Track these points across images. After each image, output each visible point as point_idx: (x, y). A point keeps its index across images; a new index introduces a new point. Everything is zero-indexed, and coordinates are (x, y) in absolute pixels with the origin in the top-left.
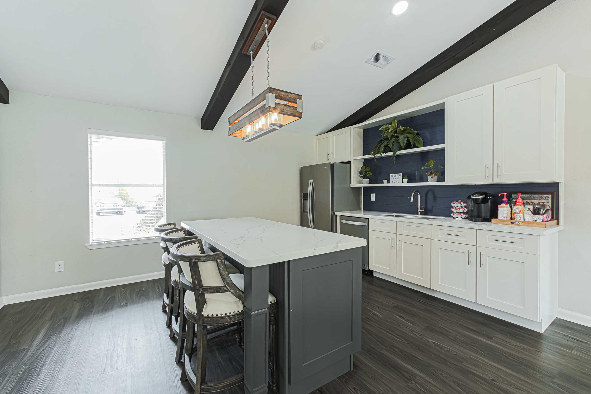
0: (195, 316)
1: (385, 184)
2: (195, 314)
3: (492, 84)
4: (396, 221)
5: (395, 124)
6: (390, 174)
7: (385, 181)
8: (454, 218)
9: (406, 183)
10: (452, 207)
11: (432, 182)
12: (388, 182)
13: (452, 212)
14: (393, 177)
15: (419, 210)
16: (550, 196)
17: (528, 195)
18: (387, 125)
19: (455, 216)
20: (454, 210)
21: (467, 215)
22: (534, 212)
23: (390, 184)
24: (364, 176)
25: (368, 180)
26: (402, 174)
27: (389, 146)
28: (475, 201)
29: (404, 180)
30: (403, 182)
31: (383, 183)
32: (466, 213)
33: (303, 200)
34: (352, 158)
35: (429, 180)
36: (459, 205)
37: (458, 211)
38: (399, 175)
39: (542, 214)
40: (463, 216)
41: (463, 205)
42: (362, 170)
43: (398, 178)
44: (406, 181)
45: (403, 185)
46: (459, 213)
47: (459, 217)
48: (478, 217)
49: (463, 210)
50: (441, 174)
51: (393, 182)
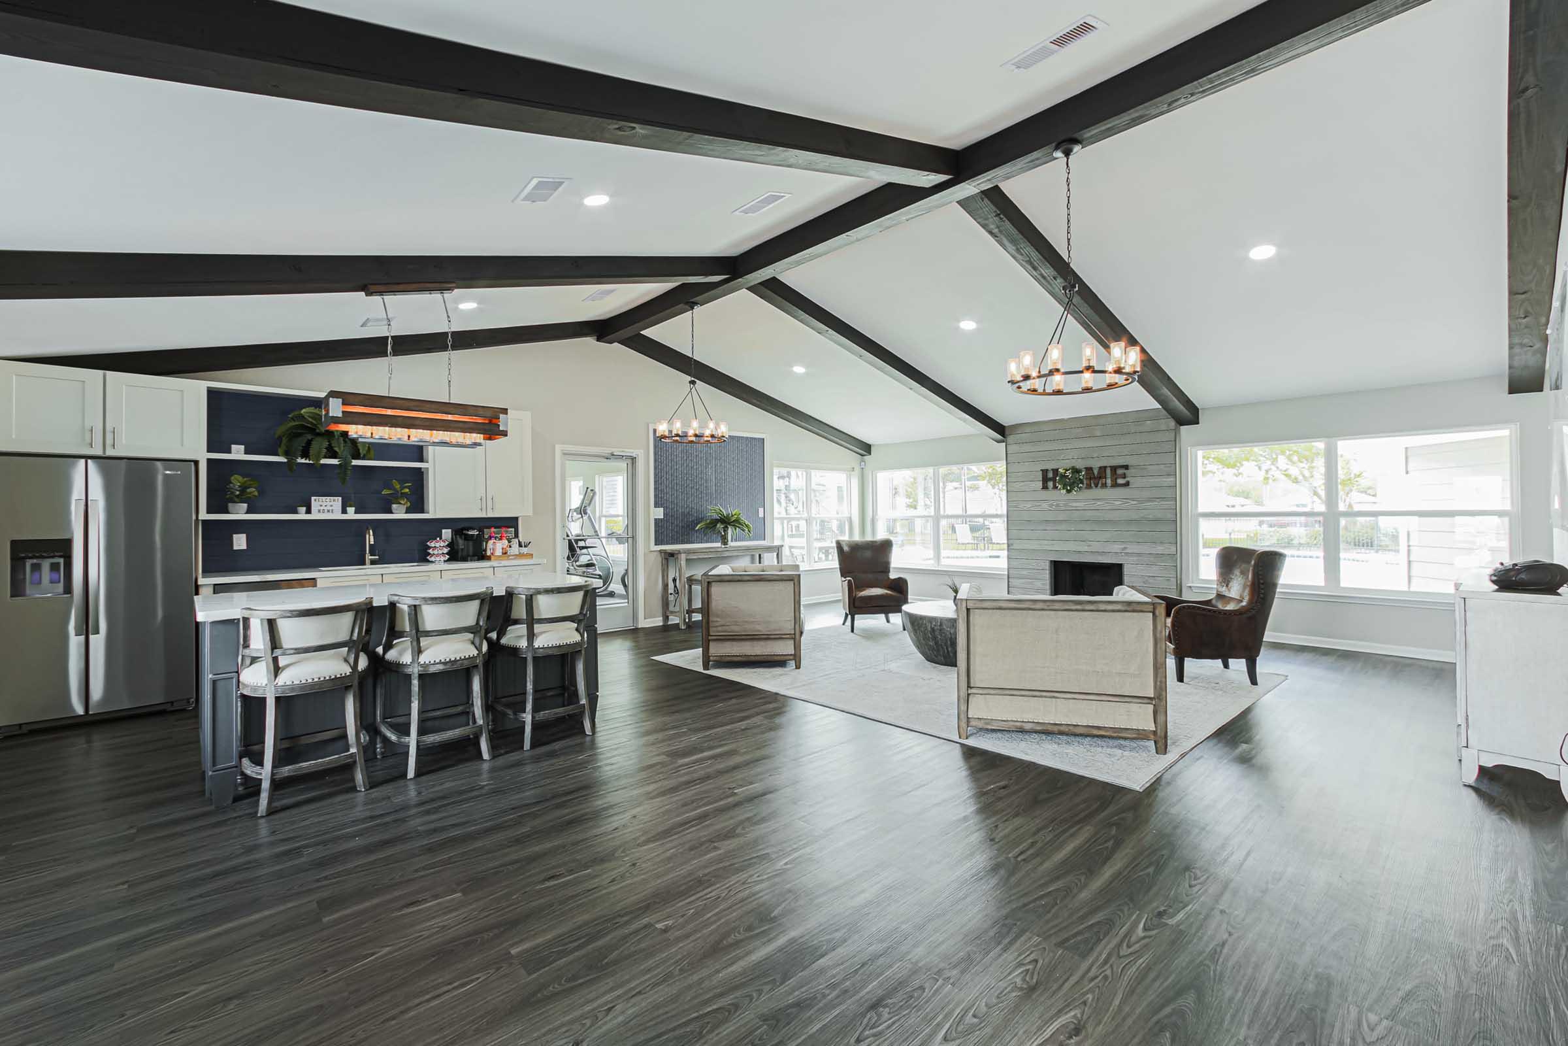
0: (582, 643)
1: (302, 515)
6: (313, 498)
7: (301, 510)
8: (432, 562)
9: (351, 514)
10: (429, 548)
11: (399, 513)
12: (309, 511)
13: (429, 554)
14: (317, 503)
15: (368, 557)
16: (513, 529)
17: (497, 530)
19: (432, 559)
20: (430, 551)
21: (447, 557)
22: (520, 545)
23: (315, 516)
24: (237, 496)
25: (245, 505)
26: (340, 498)
27: (336, 449)
28: (468, 538)
29: (348, 508)
30: (344, 511)
31: (297, 513)
32: (447, 554)
33: (12, 559)
34: (203, 455)
35: (394, 511)
36: (437, 545)
37: (436, 552)
38: (334, 501)
39: (525, 546)
40: (443, 559)
41: (442, 544)
42: (231, 483)
43: (331, 506)
44: (351, 510)
45: (344, 517)
46: (438, 555)
47: (438, 559)
48: (474, 556)
49: (446, 550)
50: (418, 504)
51: (319, 511)
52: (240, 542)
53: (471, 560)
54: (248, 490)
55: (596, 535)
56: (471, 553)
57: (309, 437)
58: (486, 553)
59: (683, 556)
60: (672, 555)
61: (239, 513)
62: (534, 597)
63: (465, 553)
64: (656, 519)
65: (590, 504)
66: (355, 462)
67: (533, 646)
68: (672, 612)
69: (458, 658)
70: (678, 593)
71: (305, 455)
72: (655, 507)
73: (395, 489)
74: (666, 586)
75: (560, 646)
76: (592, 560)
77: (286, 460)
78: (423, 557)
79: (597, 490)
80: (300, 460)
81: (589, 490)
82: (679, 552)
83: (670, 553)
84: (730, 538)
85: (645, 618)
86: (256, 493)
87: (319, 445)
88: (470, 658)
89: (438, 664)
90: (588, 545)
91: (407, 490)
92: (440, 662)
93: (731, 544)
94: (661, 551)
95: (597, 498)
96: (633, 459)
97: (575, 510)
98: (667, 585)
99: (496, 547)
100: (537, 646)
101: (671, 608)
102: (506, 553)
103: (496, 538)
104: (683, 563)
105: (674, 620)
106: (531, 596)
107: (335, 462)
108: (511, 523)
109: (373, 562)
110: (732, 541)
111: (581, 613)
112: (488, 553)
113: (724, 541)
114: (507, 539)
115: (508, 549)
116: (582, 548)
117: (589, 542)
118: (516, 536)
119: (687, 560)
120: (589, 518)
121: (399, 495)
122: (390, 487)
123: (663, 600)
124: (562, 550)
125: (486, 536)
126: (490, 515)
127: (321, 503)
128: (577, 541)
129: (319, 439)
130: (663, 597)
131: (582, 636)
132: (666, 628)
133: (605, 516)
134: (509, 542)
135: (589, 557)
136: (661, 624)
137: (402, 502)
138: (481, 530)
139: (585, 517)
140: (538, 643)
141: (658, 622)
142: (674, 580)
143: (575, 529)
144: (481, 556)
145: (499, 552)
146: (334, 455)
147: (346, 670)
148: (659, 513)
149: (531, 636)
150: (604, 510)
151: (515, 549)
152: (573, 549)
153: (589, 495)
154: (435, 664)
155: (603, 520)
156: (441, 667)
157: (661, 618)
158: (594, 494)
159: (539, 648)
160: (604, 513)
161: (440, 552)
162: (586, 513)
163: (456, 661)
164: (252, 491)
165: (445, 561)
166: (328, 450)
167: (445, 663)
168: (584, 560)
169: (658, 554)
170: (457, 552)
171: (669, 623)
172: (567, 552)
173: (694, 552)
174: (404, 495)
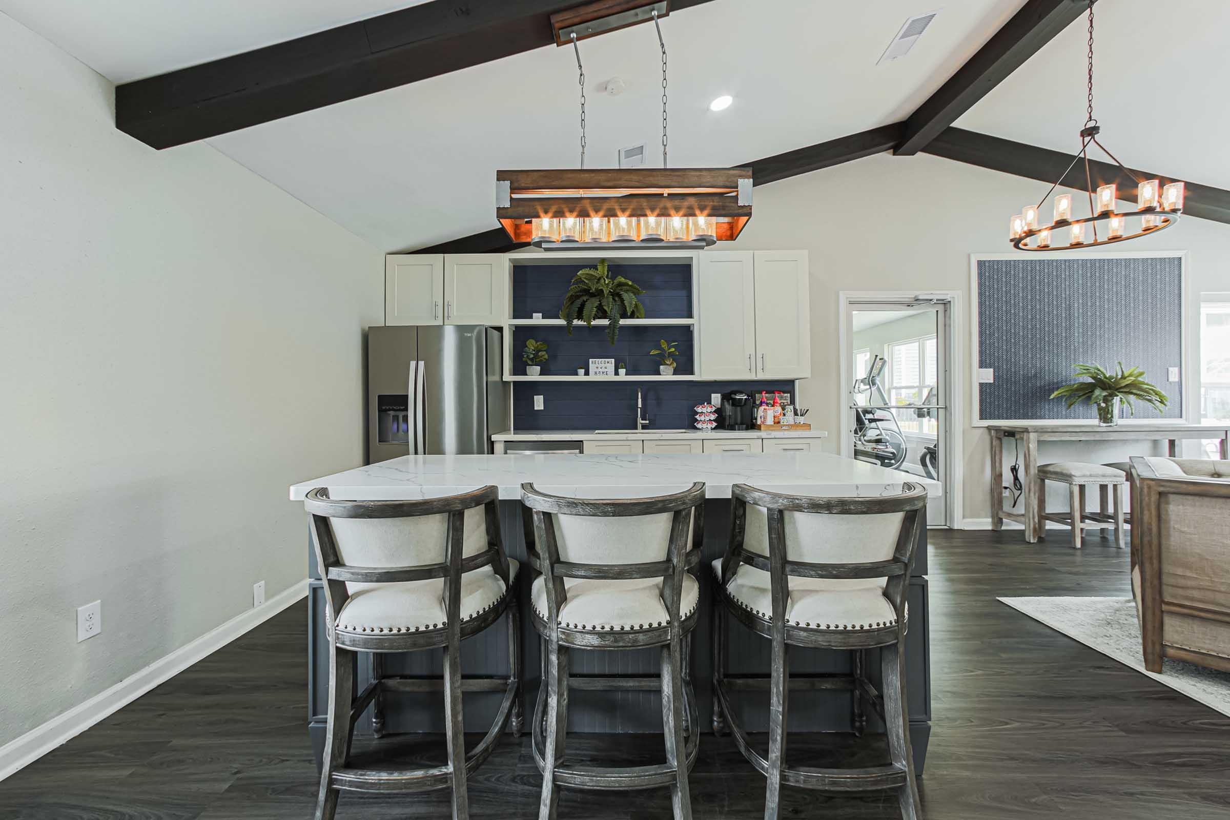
0: (894, 626)
1: (581, 377)
2: (894, 623)
3: (752, 252)
4: (643, 441)
5: (604, 270)
6: (590, 360)
7: (582, 371)
8: (699, 429)
9: (623, 376)
10: (697, 413)
11: (667, 375)
12: (587, 374)
13: (697, 420)
14: (594, 364)
15: (640, 421)
16: (788, 394)
17: (770, 395)
18: (590, 269)
19: (700, 426)
20: (697, 417)
21: (715, 424)
22: (796, 414)
23: (591, 378)
24: (532, 360)
25: (539, 368)
26: (613, 360)
27: (605, 308)
28: (736, 403)
29: (619, 370)
30: (617, 373)
31: (577, 375)
32: (714, 420)
33: (379, 411)
34: (507, 321)
35: (661, 373)
36: (704, 410)
37: (702, 418)
38: (608, 362)
39: (801, 415)
40: (709, 426)
41: (709, 410)
42: (527, 347)
43: (606, 368)
44: (622, 371)
45: (617, 378)
46: (704, 422)
47: (705, 426)
48: (742, 424)
49: (713, 417)
50: (686, 365)
51: (596, 373)
52: (539, 403)
53: (739, 430)
54: (540, 353)
55: (886, 408)
56: (739, 421)
57: (585, 298)
58: (756, 422)
59: (1033, 436)
60: (1010, 433)
61: (534, 375)
62: (787, 514)
63: (732, 422)
64: (981, 385)
65: (879, 374)
66: (623, 322)
67: (785, 622)
68: (1009, 515)
69: (627, 628)
70: (1020, 489)
71: (580, 317)
72: (981, 367)
73: (662, 349)
74: (997, 477)
75: (845, 631)
76: (881, 434)
77: (565, 323)
78: (691, 424)
79: (886, 358)
80: (576, 322)
81: (878, 358)
82: (1026, 430)
83: (1005, 432)
84: (1116, 411)
85: (964, 517)
86: (546, 356)
87: (591, 306)
88: (651, 629)
89: (589, 633)
90: (876, 417)
91: (673, 350)
92: (593, 631)
93: (1117, 421)
94: (989, 428)
95: (886, 369)
96: (946, 304)
97: (862, 381)
98: (1001, 475)
99: (766, 414)
100: (792, 623)
101: (1007, 507)
102: (779, 422)
103: (767, 404)
104: (1033, 446)
105: (1010, 525)
106: (781, 512)
107: (606, 322)
108: (786, 386)
109: (644, 427)
110: (1122, 416)
111: (895, 560)
112: (759, 422)
113: (1105, 415)
114: (781, 406)
115: (781, 417)
116: (871, 421)
117: (878, 414)
118: (793, 402)
119: (1040, 442)
120: (879, 389)
121: (666, 355)
122: (658, 347)
123: (992, 497)
124: (848, 422)
125: (758, 402)
126: (761, 376)
127: (597, 365)
128: (866, 412)
129: (593, 299)
130: (992, 491)
131: (898, 610)
132: (997, 536)
133: (894, 388)
134: (783, 409)
135: (878, 432)
136: (990, 528)
137: (668, 363)
138: (752, 396)
139: (874, 388)
140: (798, 614)
141: (985, 523)
142: (1014, 470)
143: (862, 401)
144: (751, 425)
145: (770, 421)
146: (604, 315)
147: (438, 617)
148: (988, 376)
149: (781, 596)
150: (895, 381)
151: (789, 418)
152: (861, 421)
153: (878, 363)
154: (584, 631)
155: (893, 392)
156: (594, 641)
157: (990, 520)
158: (885, 362)
159: (797, 627)
160: (895, 385)
161: (707, 418)
162: (874, 384)
163: (622, 632)
164: (544, 355)
165: (712, 429)
166: (599, 309)
167: (602, 635)
168: (872, 434)
169: (986, 431)
170: (724, 419)
171: (1003, 528)
172: (854, 426)
173: (1054, 431)
174: (671, 354)
